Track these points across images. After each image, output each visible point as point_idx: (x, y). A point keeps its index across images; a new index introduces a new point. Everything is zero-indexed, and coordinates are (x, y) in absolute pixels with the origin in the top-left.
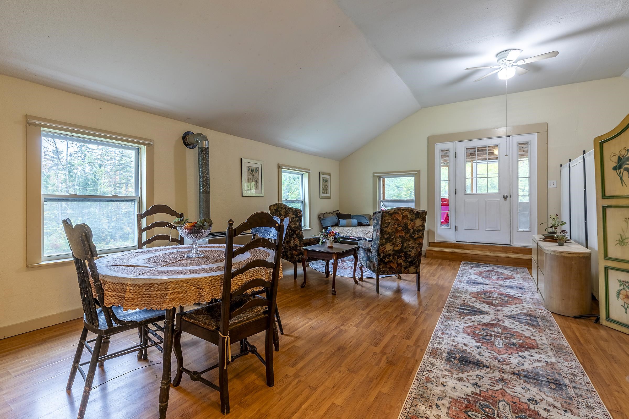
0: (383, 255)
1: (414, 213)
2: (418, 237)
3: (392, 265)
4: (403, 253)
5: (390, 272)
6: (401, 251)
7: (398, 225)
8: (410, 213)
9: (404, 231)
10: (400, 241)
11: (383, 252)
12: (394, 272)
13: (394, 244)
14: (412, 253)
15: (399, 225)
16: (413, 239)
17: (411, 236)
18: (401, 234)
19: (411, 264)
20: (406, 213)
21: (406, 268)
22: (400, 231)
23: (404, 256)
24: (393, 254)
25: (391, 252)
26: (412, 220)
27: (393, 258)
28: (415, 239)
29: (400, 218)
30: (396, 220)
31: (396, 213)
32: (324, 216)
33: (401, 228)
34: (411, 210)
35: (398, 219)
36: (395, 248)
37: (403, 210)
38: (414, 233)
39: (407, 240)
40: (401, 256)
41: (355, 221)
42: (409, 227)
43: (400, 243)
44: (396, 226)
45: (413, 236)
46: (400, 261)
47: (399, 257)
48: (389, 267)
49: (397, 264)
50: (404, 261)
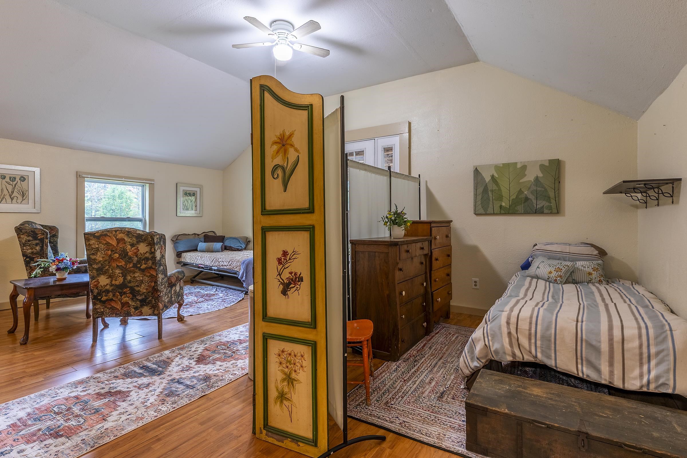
0: (97, 291)
1: (133, 235)
2: (146, 268)
3: (113, 304)
4: (128, 289)
5: (113, 314)
6: (123, 286)
7: (112, 251)
8: (128, 235)
9: (122, 259)
10: (119, 273)
11: (96, 286)
12: (118, 314)
13: (110, 277)
14: (143, 289)
15: (114, 251)
16: (139, 270)
17: (135, 266)
18: (119, 263)
19: (144, 302)
20: (121, 236)
21: (136, 308)
22: (116, 260)
23: (131, 293)
24: (112, 290)
25: (108, 287)
26: (132, 245)
27: (114, 296)
28: (143, 271)
29: (114, 243)
30: (108, 244)
31: (106, 235)
32: (178, 238)
33: (117, 255)
34: (129, 232)
35: (109, 243)
36: (114, 282)
37: (116, 231)
38: (139, 262)
39: (131, 272)
40: (125, 293)
41: (219, 245)
42: (130, 254)
43: (121, 275)
44: (109, 252)
45: (139, 266)
46: (125, 299)
47: (121, 294)
48: (109, 306)
49: (122, 303)
50: (132, 299)
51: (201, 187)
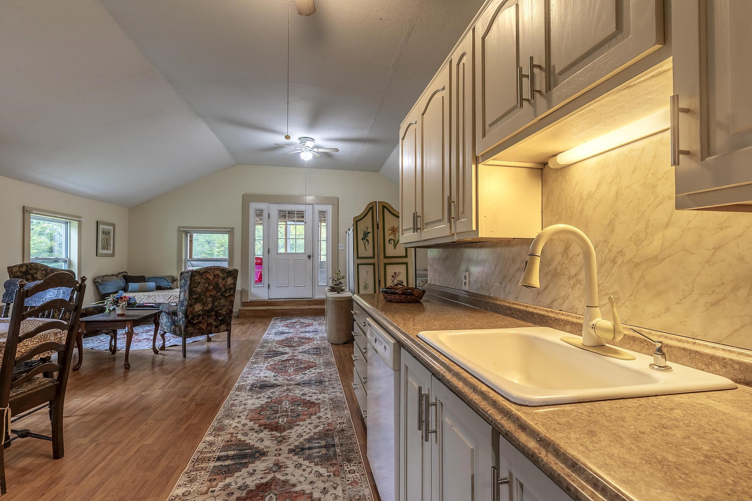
0: (191, 316)
1: (225, 272)
2: (229, 295)
3: (201, 326)
4: (214, 312)
5: (199, 334)
6: (211, 310)
7: (209, 284)
8: (222, 272)
9: (214, 290)
10: (210, 301)
11: (192, 313)
12: (203, 333)
13: (204, 304)
14: (223, 312)
15: (210, 284)
16: (224, 297)
17: (222, 294)
18: (212, 293)
19: (222, 322)
20: (217, 272)
21: (216, 327)
22: (211, 291)
23: (215, 315)
24: (203, 314)
25: (200, 312)
26: (223, 279)
27: (203, 319)
28: (226, 297)
29: (211, 277)
30: (207, 279)
31: (207, 272)
32: (103, 279)
33: (212, 287)
34: (223, 269)
35: (209, 278)
36: (205, 308)
37: (214, 269)
38: (225, 291)
39: (218, 299)
40: (211, 316)
41: (152, 284)
42: (220, 286)
43: (211, 302)
44: (207, 285)
45: (224, 294)
46: (211, 320)
47: (208, 317)
48: (198, 328)
49: (207, 324)
50: (215, 320)
51: (114, 226)
